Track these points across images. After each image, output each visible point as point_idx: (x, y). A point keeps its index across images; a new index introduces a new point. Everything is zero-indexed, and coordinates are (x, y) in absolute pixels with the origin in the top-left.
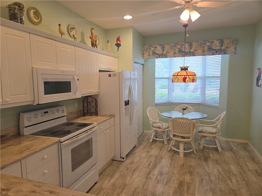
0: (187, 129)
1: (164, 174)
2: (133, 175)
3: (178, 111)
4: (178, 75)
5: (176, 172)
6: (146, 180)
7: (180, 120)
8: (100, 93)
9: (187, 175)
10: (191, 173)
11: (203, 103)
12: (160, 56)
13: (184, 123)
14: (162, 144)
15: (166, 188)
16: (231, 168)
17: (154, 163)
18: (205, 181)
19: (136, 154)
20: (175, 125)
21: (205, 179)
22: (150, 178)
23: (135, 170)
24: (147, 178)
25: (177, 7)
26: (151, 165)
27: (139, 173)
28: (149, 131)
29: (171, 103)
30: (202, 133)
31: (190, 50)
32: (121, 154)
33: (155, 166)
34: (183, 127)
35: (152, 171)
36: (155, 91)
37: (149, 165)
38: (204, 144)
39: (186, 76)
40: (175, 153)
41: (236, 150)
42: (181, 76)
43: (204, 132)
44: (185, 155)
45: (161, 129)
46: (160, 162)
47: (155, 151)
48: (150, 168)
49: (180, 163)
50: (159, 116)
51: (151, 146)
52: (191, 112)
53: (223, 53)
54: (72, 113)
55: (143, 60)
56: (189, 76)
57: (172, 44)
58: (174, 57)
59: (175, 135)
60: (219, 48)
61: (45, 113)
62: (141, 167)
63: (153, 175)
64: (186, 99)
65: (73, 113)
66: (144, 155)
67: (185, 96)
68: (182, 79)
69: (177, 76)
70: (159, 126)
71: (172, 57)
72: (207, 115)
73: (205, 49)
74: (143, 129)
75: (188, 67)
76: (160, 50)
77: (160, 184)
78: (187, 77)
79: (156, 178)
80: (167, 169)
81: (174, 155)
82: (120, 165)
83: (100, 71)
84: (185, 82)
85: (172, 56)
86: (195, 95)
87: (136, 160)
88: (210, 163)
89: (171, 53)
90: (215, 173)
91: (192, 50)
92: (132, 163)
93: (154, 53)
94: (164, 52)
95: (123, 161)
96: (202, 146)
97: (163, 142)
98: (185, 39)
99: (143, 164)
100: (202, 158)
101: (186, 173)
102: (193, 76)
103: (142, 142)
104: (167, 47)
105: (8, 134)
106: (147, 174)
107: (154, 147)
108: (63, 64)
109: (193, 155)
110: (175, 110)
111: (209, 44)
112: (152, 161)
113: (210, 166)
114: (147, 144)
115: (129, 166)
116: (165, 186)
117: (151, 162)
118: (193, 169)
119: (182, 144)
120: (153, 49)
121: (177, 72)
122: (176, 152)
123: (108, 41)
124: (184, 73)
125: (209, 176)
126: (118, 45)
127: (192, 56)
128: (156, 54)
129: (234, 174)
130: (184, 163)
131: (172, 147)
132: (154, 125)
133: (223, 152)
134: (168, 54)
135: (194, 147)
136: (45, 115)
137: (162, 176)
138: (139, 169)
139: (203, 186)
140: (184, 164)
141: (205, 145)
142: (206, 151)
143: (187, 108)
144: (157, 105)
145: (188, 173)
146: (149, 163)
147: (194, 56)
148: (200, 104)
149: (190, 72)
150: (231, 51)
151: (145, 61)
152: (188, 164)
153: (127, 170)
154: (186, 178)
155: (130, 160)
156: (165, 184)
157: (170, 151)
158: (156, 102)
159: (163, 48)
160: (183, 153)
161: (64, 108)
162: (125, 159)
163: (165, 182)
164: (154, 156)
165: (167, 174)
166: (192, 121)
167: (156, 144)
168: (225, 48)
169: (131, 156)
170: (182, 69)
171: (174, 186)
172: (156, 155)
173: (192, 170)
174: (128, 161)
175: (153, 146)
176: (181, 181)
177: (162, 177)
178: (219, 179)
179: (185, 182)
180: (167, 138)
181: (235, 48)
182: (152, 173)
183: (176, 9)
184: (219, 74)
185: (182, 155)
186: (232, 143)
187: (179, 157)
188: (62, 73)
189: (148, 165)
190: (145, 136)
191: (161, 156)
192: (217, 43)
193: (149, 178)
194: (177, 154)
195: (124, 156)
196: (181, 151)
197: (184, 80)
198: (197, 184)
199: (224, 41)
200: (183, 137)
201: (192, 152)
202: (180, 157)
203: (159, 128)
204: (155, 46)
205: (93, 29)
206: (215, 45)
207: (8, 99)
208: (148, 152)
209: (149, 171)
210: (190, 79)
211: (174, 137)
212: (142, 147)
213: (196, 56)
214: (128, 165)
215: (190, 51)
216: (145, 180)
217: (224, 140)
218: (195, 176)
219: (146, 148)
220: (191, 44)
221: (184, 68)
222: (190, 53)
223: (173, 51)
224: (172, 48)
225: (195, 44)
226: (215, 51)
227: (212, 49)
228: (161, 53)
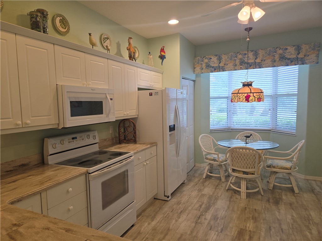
0: (251, 162)
1: (219, 218)
2: (179, 218)
3: (240, 140)
4: (238, 93)
5: (235, 217)
6: (195, 225)
7: (241, 150)
8: (139, 116)
9: (250, 222)
10: (256, 219)
11: (274, 129)
12: (215, 70)
13: (246, 154)
14: (218, 181)
15: (221, 236)
16: (310, 215)
17: (206, 205)
18: (273, 230)
19: (185, 193)
20: (235, 157)
21: (274, 228)
22: (201, 223)
23: (181, 212)
24: (196, 223)
25: (234, 4)
26: (203, 206)
27: (188, 215)
28: (202, 164)
29: (231, 129)
30: (271, 168)
31: (256, 61)
32: (164, 191)
33: (208, 208)
34: (245, 160)
35: (203, 214)
36: (210, 113)
37: (201, 206)
38: (274, 182)
39: (249, 94)
40: (235, 193)
41: (318, 192)
42: (243, 94)
43: (274, 167)
44: (249, 195)
45: (217, 161)
46: (214, 204)
47: (208, 190)
48: (201, 211)
49: (241, 205)
50: (215, 145)
51: (203, 183)
52: (257, 141)
53: (300, 62)
54: (105, 140)
55: (194, 75)
56: (253, 93)
57: (231, 54)
58: (235, 70)
59: (235, 170)
60: (295, 56)
61: (73, 138)
62: (190, 208)
63: (205, 219)
64: (251, 125)
65: (107, 140)
66: (194, 193)
67: (250, 120)
68: (244, 97)
69: (237, 93)
70: (214, 158)
71: (231, 70)
72: (278, 145)
73: (275, 59)
74: (195, 162)
75: (252, 82)
76: (216, 62)
77: (213, 231)
78: (251, 95)
79: (209, 223)
80: (224, 213)
81: (234, 195)
82: (163, 205)
83: (139, 89)
84: (248, 102)
85: (231, 69)
86: (263, 119)
87: (184, 199)
88: (282, 207)
89: (231, 65)
90: (288, 221)
91: (258, 61)
92: (179, 203)
93: (208, 66)
94: (221, 65)
95: (168, 201)
96: (272, 185)
97: (219, 179)
98: (248, 47)
99: (193, 205)
100: (271, 201)
101: (248, 218)
102: (259, 94)
103: (193, 178)
104: (224, 57)
105: (30, 162)
106: (198, 217)
107: (208, 185)
108: (93, 81)
109: (260, 197)
110: (236, 138)
111: (281, 51)
112: (205, 202)
113: (282, 211)
114: (199, 181)
115: (175, 206)
116: (220, 233)
117: (203, 203)
118: (259, 214)
119: (245, 181)
120: (206, 61)
121: (238, 89)
122: (236, 192)
123: (150, 53)
124: (247, 90)
125: (280, 224)
126: (162, 57)
127: (258, 68)
128: (211, 67)
129: (315, 223)
130: (246, 206)
131: (231, 185)
132: (209, 157)
133: (301, 193)
134: (226, 66)
135: (260, 186)
136: (73, 141)
137: (217, 221)
138: (187, 211)
139: (270, 236)
140: (246, 207)
141: (276, 184)
142: (278, 192)
143: (251, 135)
144: (213, 132)
145: (251, 219)
146: (201, 204)
147: (260, 68)
148: (270, 130)
149: (254, 89)
150: (311, 60)
151: (197, 76)
152: (251, 207)
153: (171, 212)
154: (248, 225)
155: (176, 200)
156: (220, 231)
157: (228, 191)
158: (212, 127)
159: (220, 59)
160: (245, 194)
161: (96, 134)
162: (170, 198)
163: (220, 229)
164: (208, 196)
165: (222, 219)
166: (257, 152)
167: (211, 180)
168: (303, 56)
169: (178, 195)
170: (244, 85)
171: (232, 234)
172: (210, 195)
173: (256, 215)
174: (174, 201)
175: (207, 183)
176: (241, 229)
177: (217, 222)
178: (293, 228)
179: (246, 230)
180: (225, 173)
181: (318, 56)
182: (203, 217)
185: (243, 195)
186: (313, 182)
187: (240, 198)
188: (92, 92)
189: (199, 206)
190: (197, 170)
191: (216, 196)
192: (291, 50)
193: (200, 223)
194: (237, 194)
195: (169, 194)
196: (243, 191)
197: (247, 99)
198: (263, 234)
199: (301, 48)
200: (245, 173)
201: (258, 192)
202: (241, 198)
203: (214, 160)
204: (210, 57)
205: (131, 38)
206: (290, 52)
207: (28, 122)
208: (200, 190)
209: (199, 214)
210: (255, 98)
211: (233, 172)
212: (192, 184)
213: (263, 67)
214: (173, 206)
216: (194, 224)
217: (304, 178)
218: (261, 223)
219: (198, 185)
220: (257, 52)
221: (247, 84)
222: (255, 64)
223: (233, 62)
224: (231, 59)
225: (262, 52)
226: (289, 61)
227: (285, 58)
228: (217, 65)
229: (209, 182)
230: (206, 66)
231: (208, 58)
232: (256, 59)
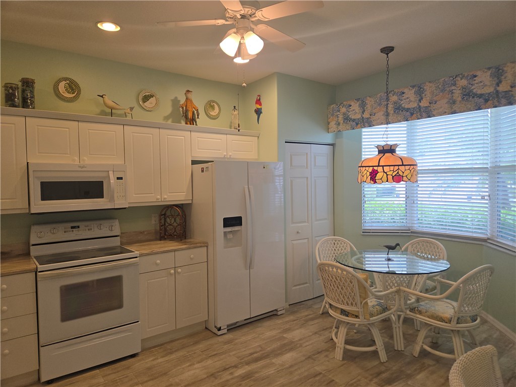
0: (348, 294)
4: (361, 166)
8: (194, 201)
11: (494, 238)
12: (357, 124)
13: (338, 276)
23: (215, 354)
27: (216, 362)
29: (412, 232)
31: (420, 104)
32: (215, 319)
36: (361, 200)
38: (424, 344)
39: (375, 168)
42: (367, 168)
46: (278, 355)
47: (299, 333)
48: (243, 360)
53: (503, 101)
54: (142, 233)
55: (330, 135)
56: (383, 166)
60: (492, 90)
61: (72, 227)
62: (234, 353)
63: (231, 373)
65: (145, 233)
66: (271, 333)
68: (368, 174)
73: (454, 98)
76: (358, 111)
78: (380, 169)
79: (227, 381)
80: (272, 372)
83: (194, 162)
84: (375, 182)
89: (380, 115)
91: (424, 104)
93: (347, 119)
94: (366, 115)
95: (218, 335)
102: (397, 167)
104: (369, 102)
108: (92, 155)
111: (464, 82)
119: (345, 328)
120: (343, 110)
123: (235, 107)
126: (258, 112)
128: (351, 120)
130: (324, 372)
134: (373, 118)
136: (73, 231)
137: (243, 381)
138: (223, 356)
140: (320, 374)
141: (425, 347)
143: (398, 245)
144: (371, 234)
146: (258, 351)
147: (429, 117)
149: (388, 158)
151: (337, 136)
152: (331, 376)
155: (232, 337)
159: (363, 106)
160: (342, 351)
164: (285, 342)
165: (256, 380)
168: (509, 87)
172: (291, 341)
182: (233, 370)
188: (80, 169)
189: (250, 353)
191: (298, 345)
192: (484, 77)
197: (373, 177)
199: (503, 71)
200: (343, 312)
201: (371, 354)
202: (335, 356)
204: (349, 103)
206: (481, 82)
208: (286, 331)
209: (233, 365)
210: (387, 175)
212: (289, 318)
213: (434, 116)
215: (420, 106)
220: (421, 88)
221: (382, 149)
222: (420, 110)
223: (383, 109)
224: (380, 104)
225: (431, 87)
226: (481, 100)
227: (474, 94)
228: (358, 116)
230: (344, 119)
232: (420, 101)
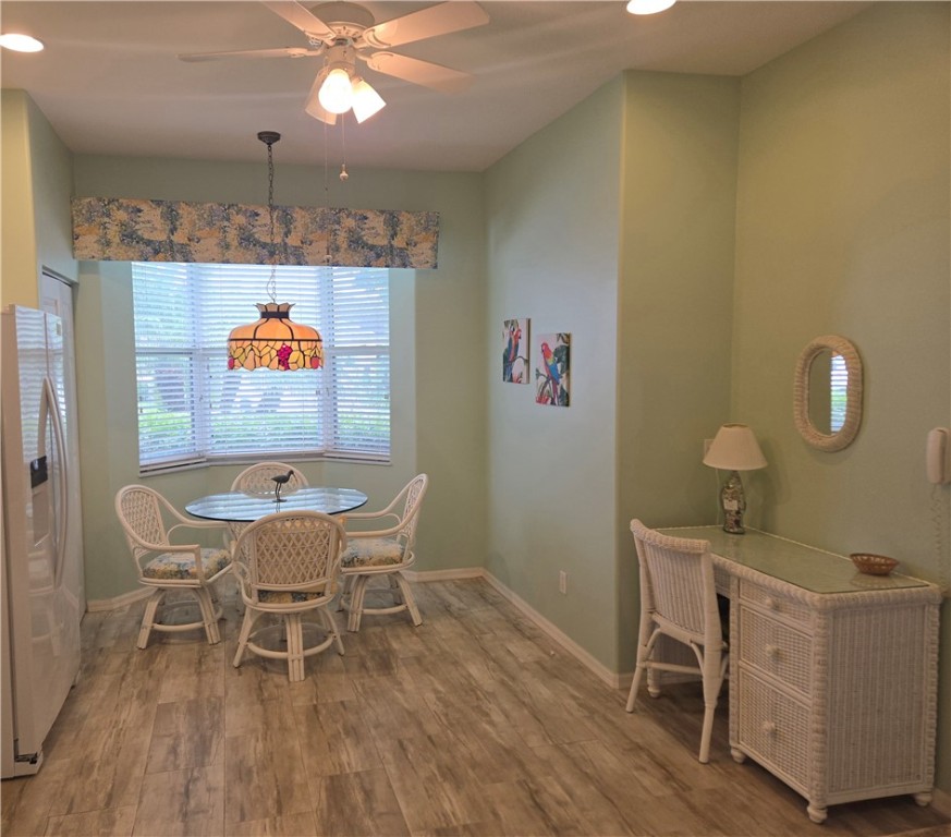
0: (315, 559)
1: (255, 769)
2: (112, 823)
3: (245, 492)
4: (254, 339)
5: (297, 748)
6: (185, 826)
7: (288, 524)
9: (345, 746)
10: (356, 733)
11: (331, 449)
12: (157, 252)
13: (303, 533)
14: (196, 646)
15: (284, 825)
16: (470, 675)
17: (190, 738)
18: (411, 749)
19: (92, 721)
20: (267, 550)
21: (411, 740)
22: (200, 810)
23: (110, 798)
24: (185, 815)
25: (297, 52)
26: (183, 748)
27: (140, 802)
28: (113, 600)
29: (208, 460)
30: (354, 566)
31: (287, 240)
33: (202, 749)
34: (298, 554)
35: (196, 774)
36: (137, 408)
37: (174, 750)
38: (364, 608)
39: (288, 344)
40: (265, 670)
41: (460, 609)
42: (271, 343)
43: (362, 562)
44: (311, 664)
45: (194, 576)
46: (215, 726)
47: (175, 687)
48: (182, 767)
49: (300, 704)
50: (169, 520)
51: (150, 660)
52: (296, 490)
53: (398, 260)
55: (75, 263)
56: (299, 341)
57: (209, 205)
58: (223, 262)
59: (267, 592)
60: (385, 242)
62: (138, 772)
63: (209, 790)
64: (262, 441)
66: (131, 713)
67: (256, 428)
68: (274, 353)
69: (252, 340)
70: (179, 565)
71: (213, 261)
73: (338, 242)
74: (87, 595)
75: (290, 306)
76: (159, 227)
77: (253, 822)
78: (294, 345)
79: (228, 800)
80: (260, 746)
81: (264, 677)
82: (20, 798)
84: (287, 368)
85: (213, 256)
87: (101, 747)
88: (403, 674)
89: (210, 243)
90: (433, 708)
91: (293, 241)
92: (84, 769)
93: (130, 237)
94: (179, 238)
95: (31, 776)
96: (359, 617)
97: (201, 635)
98: (271, 193)
99: (144, 757)
100: (369, 664)
101: (336, 736)
102: (314, 344)
103: (100, 659)
104: (187, 214)
106: (180, 794)
107: (167, 667)
109: (336, 661)
110: (233, 489)
111: (351, 223)
112: (182, 730)
113: (409, 686)
114: (127, 661)
115: (73, 787)
116: (278, 818)
117: (177, 738)
118: (357, 713)
119: (297, 624)
120: (121, 215)
121: (251, 326)
122: (268, 666)
124: (277, 329)
125: (420, 725)
127: (294, 264)
128: (140, 240)
129: (487, 693)
130: (315, 702)
131: (253, 647)
132: (154, 564)
133: (427, 622)
134: (195, 246)
135: (336, 630)
137: (250, 782)
138: (132, 788)
139: (413, 768)
140: (315, 707)
141: (367, 611)
142: (374, 633)
143: (291, 472)
144: (150, 474)
145: (343, 736)
146: (172, 742)
147: (299, 264)
148: (320, 455)
149: (300, 327)
150: (422, 257)
151: (83, 267)
152: (330, 701)
153: (69, 812)
154: (344, 758)
155: (67, 760)
156: (274, 812)
157: (242, 669)
158: (147, 458)
159: (172, 217)
160: (302, 661)
162: (40, 760)
163: (270, 803)
164: (183, 708)
165: (265, 768)
166: (331, 523)
167: (171, 649)
168: (405, 244)
169: (67, 738)
170: (267, 314)
171: (315, 805)
172: (189, 702)
173: (352, 718)
174: (57, 768)
175: (160, 663)
176: (332, 778)
177: (253, 785)
178: (451, 725)
179: (347, 776)
180: (217, 611)
181: (435, 249)
182: (201, 785)
183: (289, 57)
184: (384, 340)
185: (297, 670)
186: (438, 586)
187: (286, 683)
189: (169, 753)
190: (101, 625)
191: (213, 699)
192: (377, 223)
193: (198, 813)
194: (271, 672)
195: (37, 748)
196: (296, 656)
197: (284, 358)
198: (392, 770)
199: (398, 220)
200: (297, 596)
201: (333, 650)
202: (291, 679)
203: (182, 573)
204: (134, 203)
206: (373, 228)
208: (146, 696)
209: (181, 780)
210: (304, 356)
211: (260, 601)
212: (105, 681)
213: (307, 264)
214: (64, 786)
215: (285, 244)
216: (178, 825)
217: (415, 579)
218: (374, 740)
219: (129, 679)
220: (288, 214)
221: (276, 310)
222: (285, 250)
223: (217, 234)
224: (210, 224)
225: (303, 217)
226: (372, 254)
227: (363, 242)
228: (160, 237)
229: (165, 658)
230: (123, 235)
231: (128, 206)
232: (286, 235)
